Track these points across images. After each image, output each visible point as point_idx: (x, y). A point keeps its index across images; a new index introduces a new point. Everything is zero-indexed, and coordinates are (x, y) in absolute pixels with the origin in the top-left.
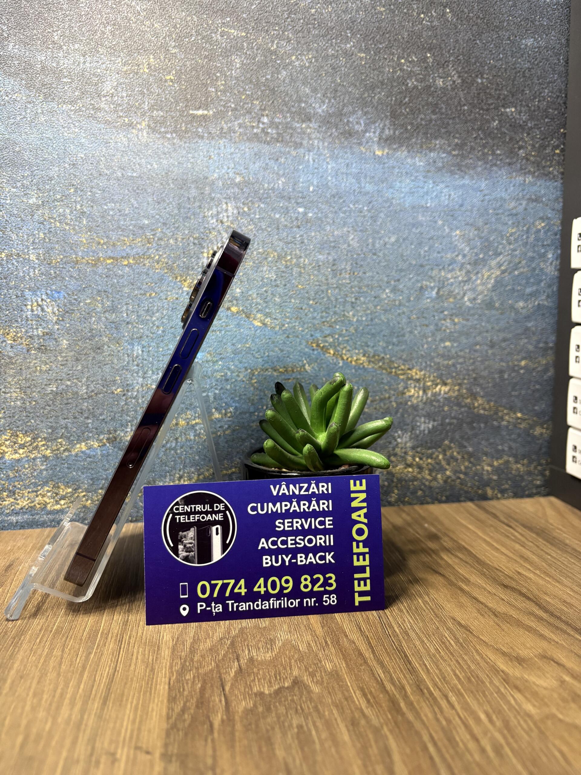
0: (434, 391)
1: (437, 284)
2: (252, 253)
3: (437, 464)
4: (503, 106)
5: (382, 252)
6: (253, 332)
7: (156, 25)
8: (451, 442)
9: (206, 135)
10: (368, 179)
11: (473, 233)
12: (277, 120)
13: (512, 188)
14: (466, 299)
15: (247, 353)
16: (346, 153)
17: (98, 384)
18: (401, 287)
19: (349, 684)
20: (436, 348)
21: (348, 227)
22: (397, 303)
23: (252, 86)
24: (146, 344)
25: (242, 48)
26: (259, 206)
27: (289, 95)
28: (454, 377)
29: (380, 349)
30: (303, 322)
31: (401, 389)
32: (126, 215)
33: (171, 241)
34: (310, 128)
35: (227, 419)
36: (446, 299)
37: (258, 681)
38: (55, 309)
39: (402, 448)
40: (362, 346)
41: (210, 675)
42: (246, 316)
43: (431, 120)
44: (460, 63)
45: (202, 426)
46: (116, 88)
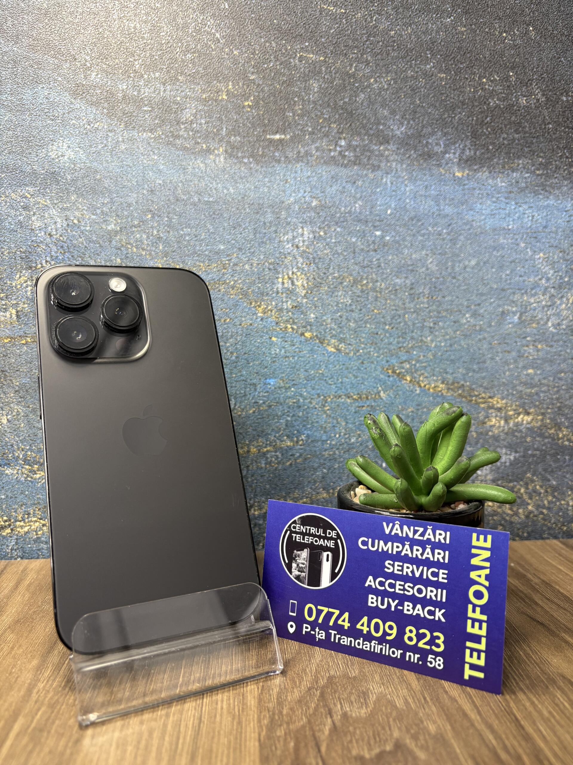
0: (516, 420)
1: (520, 309)
2: (327, 278)
3: (519, 498)
6: (327, 358)
7: (235, 53)
8: (533, 475)
9: (283, 159)
10: (447, 202)
11: (557, 256)
12: (354, 143)
14: (550, 324)
15: (320, 379)
16: (425, 175)
18: (482, 311)
20: (518, 376)
22: (478, 328)
23: (330, 110)
25: (320, 72)
26: (335, 230)
27: (367, 118)
28: (537, 406)
29: (459, 375)
30: (378, 347)
31: (481, 418)
34: (389, 150)
35: (299, 447)
36: (529, 324)
37: (356, 743)
39: (482, 481)
40: (440, 372)
41: (303, 733)
43: (514, 139)
44: (544, 81)
45: (273, 454)
46: (195, 115)
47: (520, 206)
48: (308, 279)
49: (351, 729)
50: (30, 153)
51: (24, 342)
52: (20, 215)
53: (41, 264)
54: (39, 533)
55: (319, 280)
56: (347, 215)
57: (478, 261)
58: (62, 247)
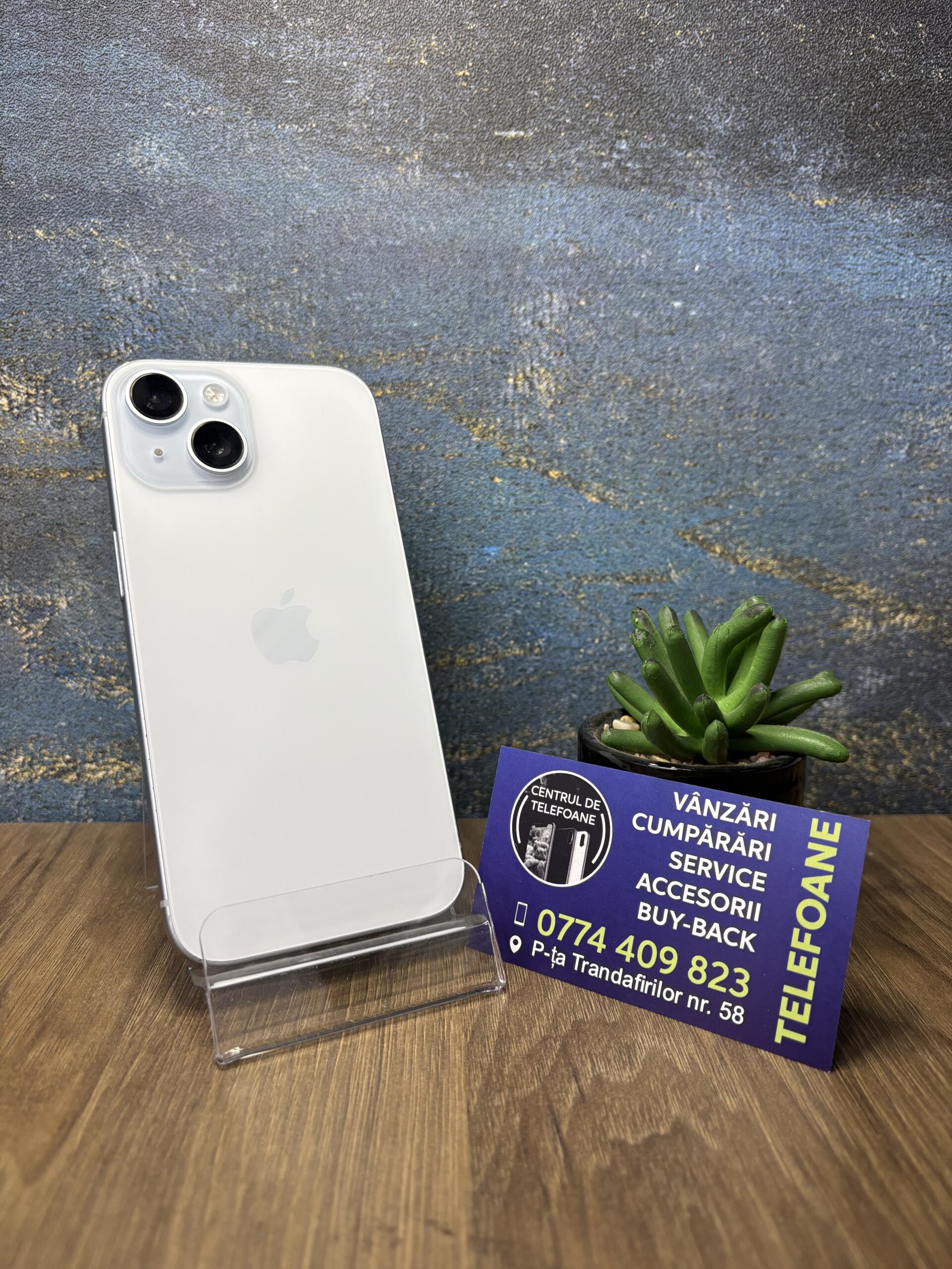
0: (892, 622)
1: (910, 438)
2: (590, 378)
3: (889, 746)
5: (815, 379)
6: (584, 513)
8: (914, 711)
9: (520, 173)
10: (797, 251)
12: (643, 146)
15: (572, 549)
16: (762, 204)
18: (845, 440)
19: (769, 1140)
20: (901, 549)
21: (758, 335)
22: (837, 468)
23: (603, 85)
25: (589, 18)
26: (605, 297)
27: (667, 101)
28: (929, 600)
29: (802, 546)
30: (670, 496)
31: (835, 616)
32: (382, 312)
33: (455, 357)
34: (702, 158)
35: (534, 657)
36: (923, 463)
37: (615, 1121)
39: (829, 718)
40: (771, 540)
41: (533, 1102)
42: (573, 485)
43: (919, 142)
45: (492, 667)
46: (372, 94)
47: (923, 260)
48: (557, 379)
49: (606, 1099)
50: (97, 160)
51: (91, 478)
52: (83, 265)
53: (118, 349)
54: (121, 781)
55: (575, 381)
56: (626, 272)
57: (844, 354)
58: (151, 321)
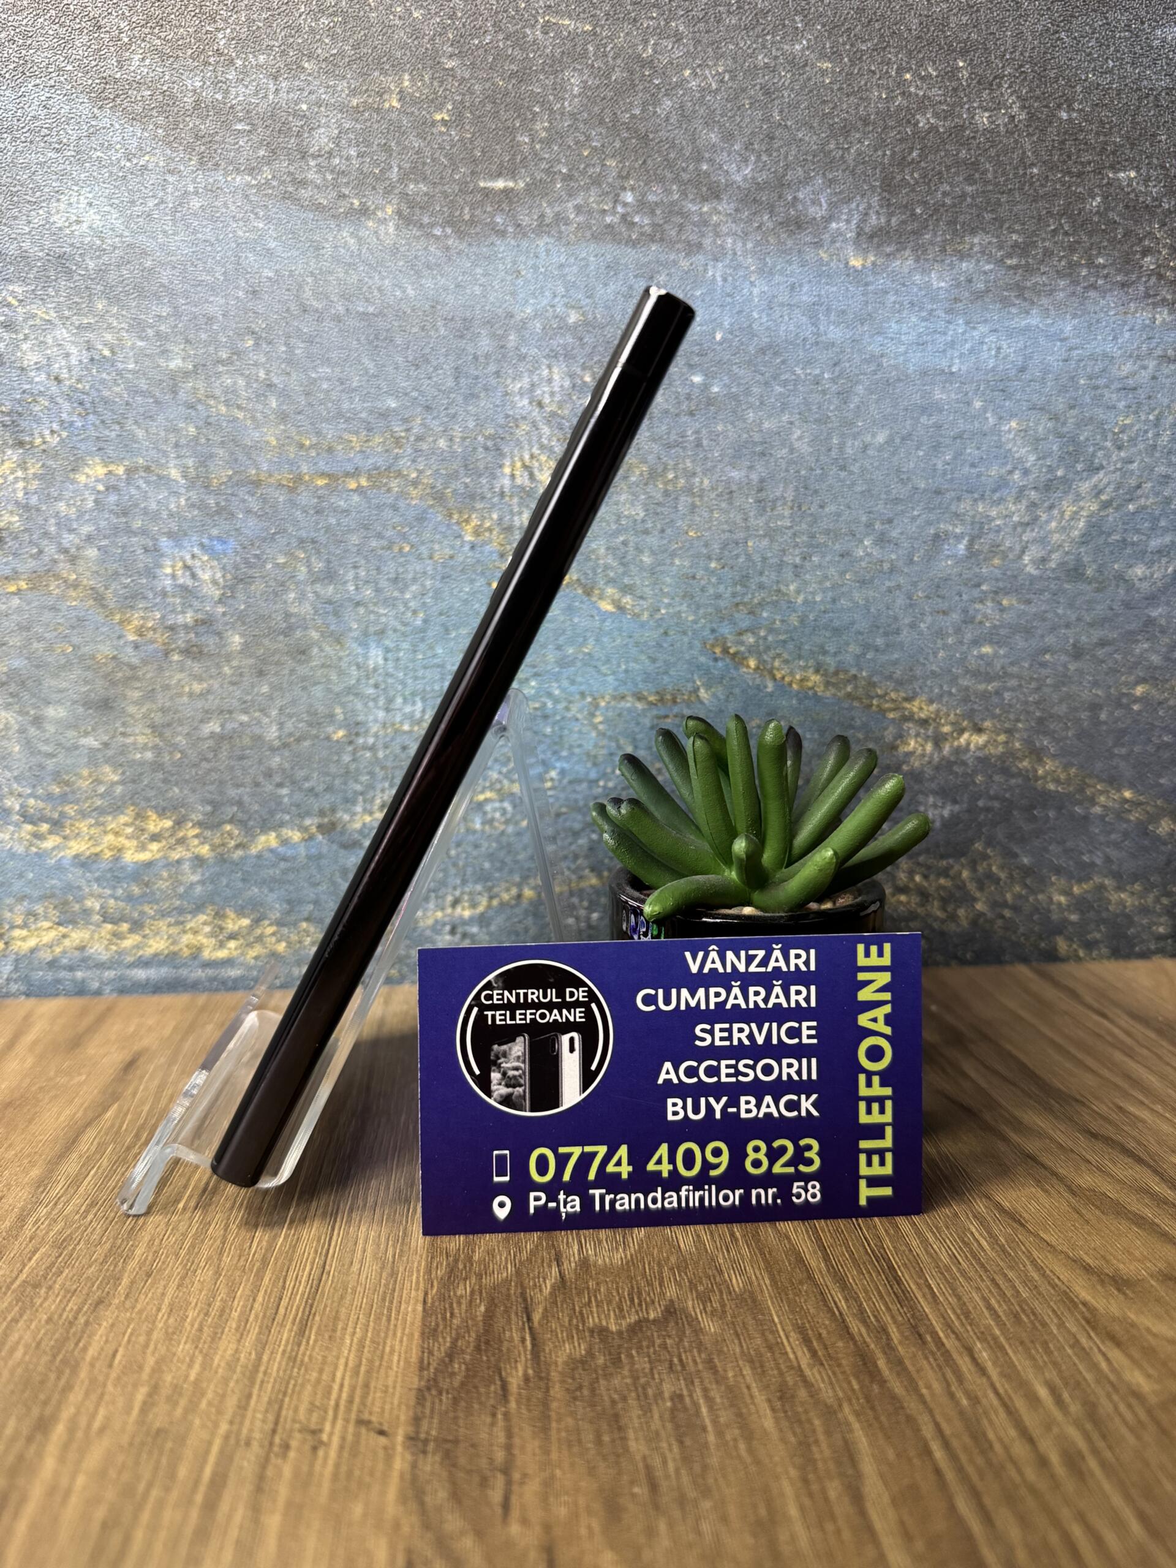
0: (957, 743)
1: (969, 529)
3: (959, 887)
4: (1112, 167)
5: (858, 464)
6: (598, 624)
7: (416, 15)
8: (987, 845)
9: (510, 229)
10: (832, 318)
11: (1044, 426)
12: (651, 198)
13: (1127, 335)
14: (1026, 559)
15: (585, 665)
16: (790, 263)
17: (301, 721)
18: (894, 534)
19: (776, 1320)
20: (964, 658)
21: (791, 414)
22: (886, 566)
23: (604, 131)
24: (392, 645)
25: (584, 54)
27: (677, 148)
28: (998, 717)
29: (848, 658)
30: (697, 603)
31: (889, 738)
32: (354, 390)
33: (442, 443)
34: (719, 213)
36: (985, 560)
37: (597, 1306)
38: (219, 575)
40: (813, 653)
41: (504, 1290)
42: (583, 590)
43: (964, 195)
44: (1025, 79)
45: (497, 805)
46: (337, 140)
47: (974, 328)
50: (15, 218)
51: (13, 589)
53: (42, 436)
54: (57, 950)
57: (890, 435)
58: (81, 404)
